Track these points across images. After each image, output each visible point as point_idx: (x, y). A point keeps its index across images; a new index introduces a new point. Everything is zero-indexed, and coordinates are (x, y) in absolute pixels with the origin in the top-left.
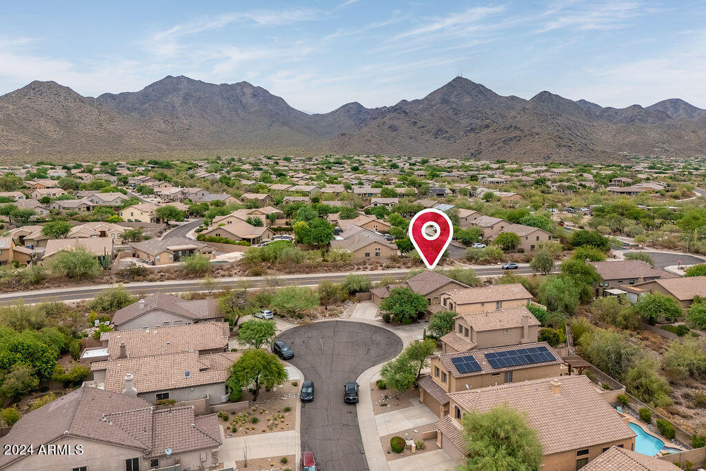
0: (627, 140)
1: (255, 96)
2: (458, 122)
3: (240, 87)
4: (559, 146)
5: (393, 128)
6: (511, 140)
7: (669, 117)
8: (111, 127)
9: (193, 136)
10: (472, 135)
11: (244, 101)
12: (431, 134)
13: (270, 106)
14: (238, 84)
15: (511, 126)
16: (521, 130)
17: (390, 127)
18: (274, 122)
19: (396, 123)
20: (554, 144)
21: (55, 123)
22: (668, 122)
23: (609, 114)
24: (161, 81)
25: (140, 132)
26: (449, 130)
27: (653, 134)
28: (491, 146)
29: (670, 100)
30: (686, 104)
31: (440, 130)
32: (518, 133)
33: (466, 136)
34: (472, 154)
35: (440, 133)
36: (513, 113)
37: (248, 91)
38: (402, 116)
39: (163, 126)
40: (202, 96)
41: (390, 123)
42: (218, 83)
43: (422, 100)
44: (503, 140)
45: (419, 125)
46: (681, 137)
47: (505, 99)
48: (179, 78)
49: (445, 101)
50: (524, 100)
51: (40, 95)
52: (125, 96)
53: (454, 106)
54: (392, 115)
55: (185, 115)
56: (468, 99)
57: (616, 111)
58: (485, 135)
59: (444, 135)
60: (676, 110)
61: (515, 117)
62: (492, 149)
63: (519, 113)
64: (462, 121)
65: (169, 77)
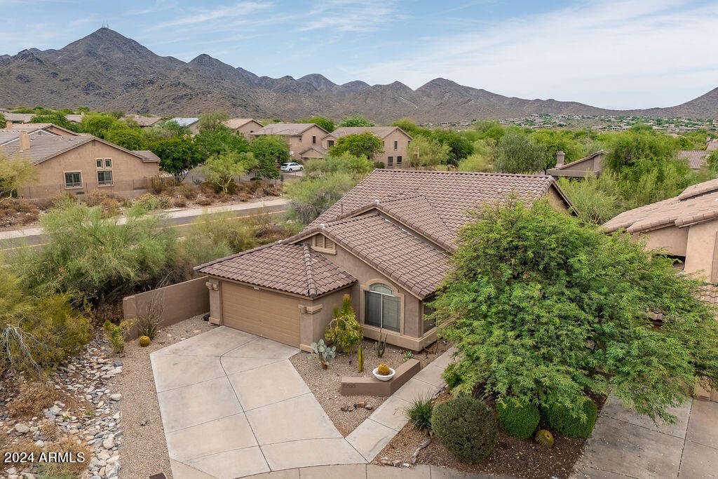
0: (287, 107)
2: (111, 78)
4: (235, 105)
5: (23, 79)
6: (181, 97)
7: (316, 90)
10: (134, 91)
12: (80, 88)
15: (178, 84)
16: (191, 88)
17: (20, 77)
19: (27, 72)
20: (228, 104)
22: (315, 93)
23: (266, 82)
26: (102, 86)
27: (307, 103)
28: (159, 105)
29: (313, 75)
30: (326, 79)
31: (90, 85)
32: (189, 91)
33: (127, 92)
35: (91, 88)
36: (175, 74)
38: (36, 64)
41: (20, 71)
43: (59, 51)
44: (172, 98)
45: (62, 76)
46: (329, 106)
47: (164, 59)
49: (90, 53)
50: (184, 63)
53: (103, 60)
56: (120, 55)
57: (273, 81)
58: (150, 91)
59: (98, 91)
60: (319, 84)
62: (161, 107)
63: (181, 74)
64: (117, 78)
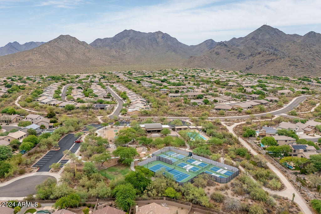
1: (163, 37)
3: (157, 34)
4: (290, 65)
5: (217, 53)
6: (269, 61)
8: (88, 55)
9: (126, 58)
11: (158, 40)
12: (236, 56)
13: (169, 43)
14: (156, 32)
15: (272, 53)
16: (276, 56)
17: (216, 53)
18: (169, 50)
19: (219, 51)
21: (66, 53)
24: (121, 33)
25: (100, 57)
28: (258, 64)
32: (274, 57)
34: (247, 68)
35: (240, 56)
37: (160, 35)
39: (115, 53)
40: (138, 39)
42: (148, 32)
44: (265, 61)
45: (231, 51)
47: (289, 36)
48: (130, 31)
49: (253, 38)
51: (62, 41)
52: (106, 39)
53: (257, 41)
54: (218, 46)
55: (128, 48)
58: (257, 58)
59: (242, 57)
61: (288, 46)
62: (258, 65)
65: (126, 30)
